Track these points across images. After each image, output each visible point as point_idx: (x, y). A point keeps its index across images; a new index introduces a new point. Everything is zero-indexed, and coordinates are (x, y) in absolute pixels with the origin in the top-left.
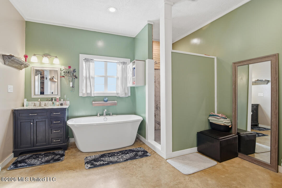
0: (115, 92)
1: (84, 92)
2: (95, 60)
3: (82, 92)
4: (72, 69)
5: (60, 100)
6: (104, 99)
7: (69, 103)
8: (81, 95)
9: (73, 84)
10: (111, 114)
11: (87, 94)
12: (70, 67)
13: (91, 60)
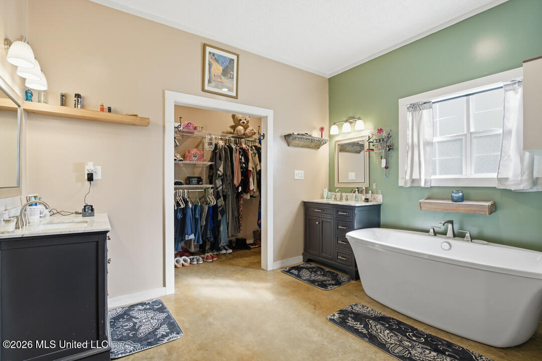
0: (494, 175)
1: (408, 177)
2: (433, 101)
3: (403, 178)
4: (384, 134)
5: (367, 192)
6: (453, 195)
7: (382, 198)
8: (401, 183)
9: (386, 161)
10: (468, 235)
11: (413, 181)
12: (380, 131)
13: (425, 103)
